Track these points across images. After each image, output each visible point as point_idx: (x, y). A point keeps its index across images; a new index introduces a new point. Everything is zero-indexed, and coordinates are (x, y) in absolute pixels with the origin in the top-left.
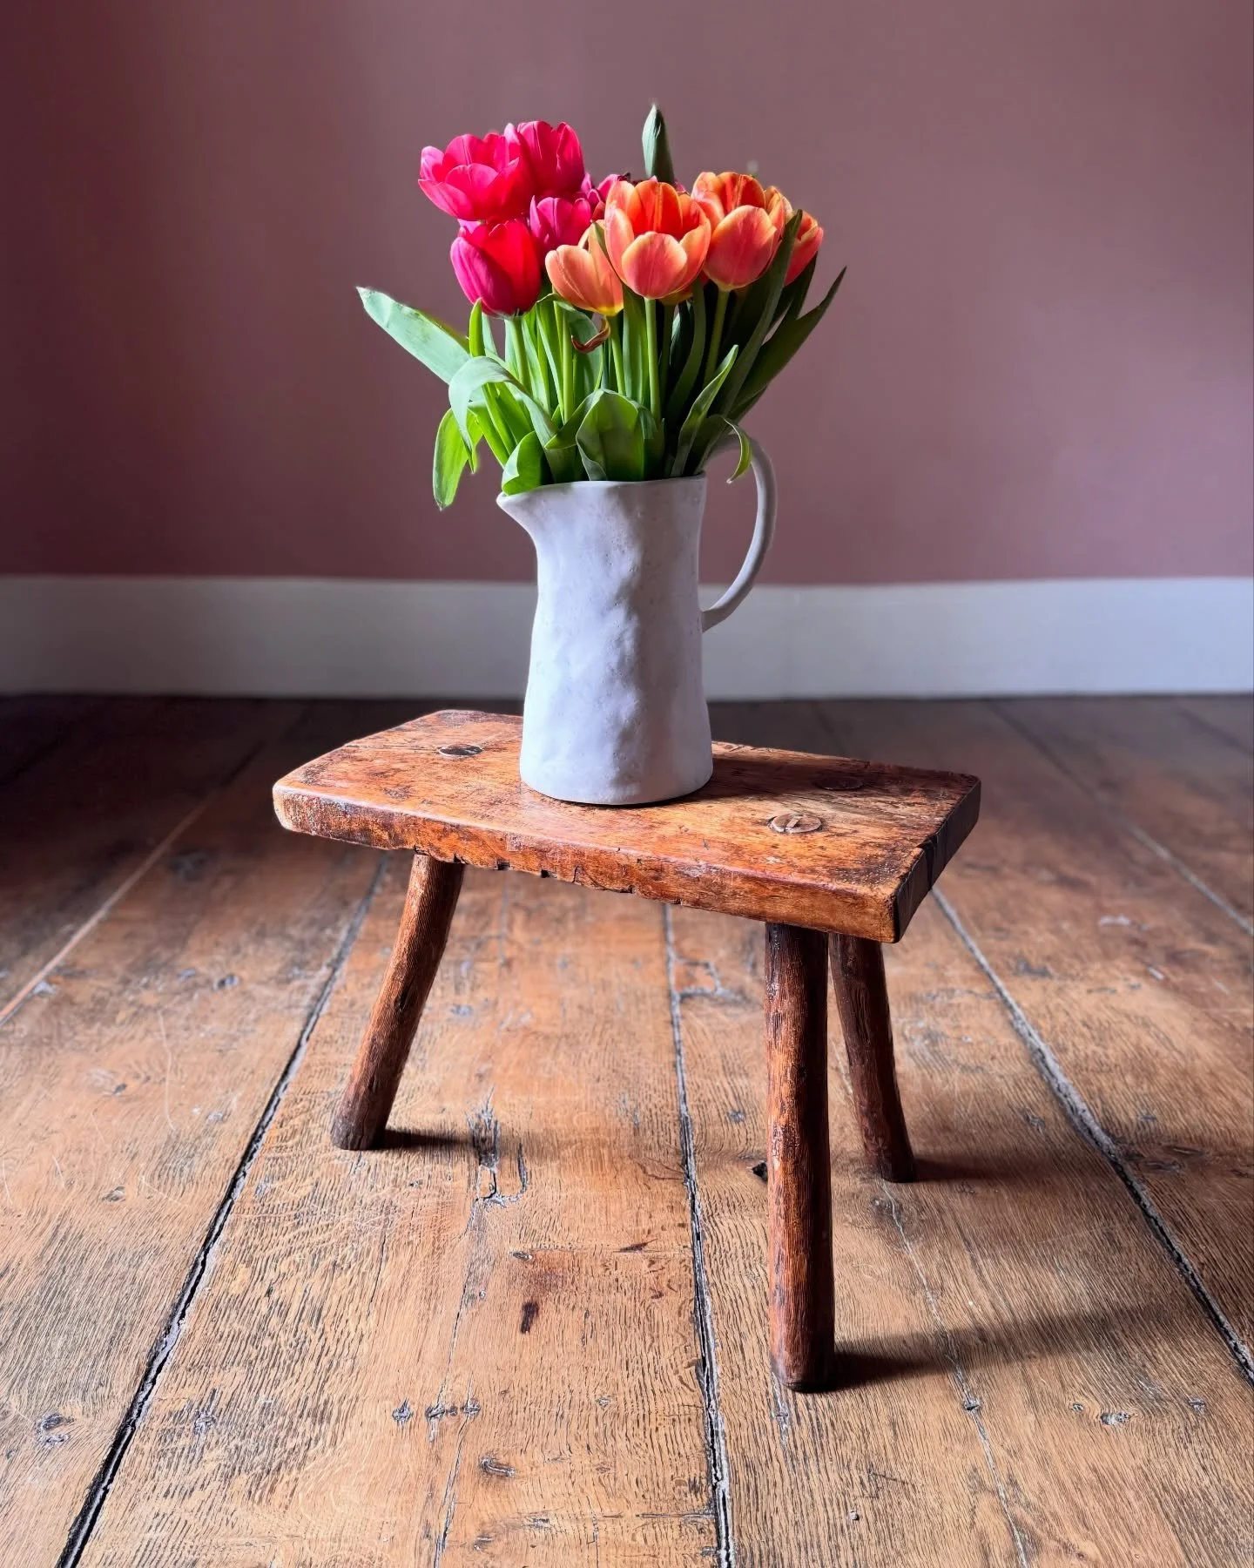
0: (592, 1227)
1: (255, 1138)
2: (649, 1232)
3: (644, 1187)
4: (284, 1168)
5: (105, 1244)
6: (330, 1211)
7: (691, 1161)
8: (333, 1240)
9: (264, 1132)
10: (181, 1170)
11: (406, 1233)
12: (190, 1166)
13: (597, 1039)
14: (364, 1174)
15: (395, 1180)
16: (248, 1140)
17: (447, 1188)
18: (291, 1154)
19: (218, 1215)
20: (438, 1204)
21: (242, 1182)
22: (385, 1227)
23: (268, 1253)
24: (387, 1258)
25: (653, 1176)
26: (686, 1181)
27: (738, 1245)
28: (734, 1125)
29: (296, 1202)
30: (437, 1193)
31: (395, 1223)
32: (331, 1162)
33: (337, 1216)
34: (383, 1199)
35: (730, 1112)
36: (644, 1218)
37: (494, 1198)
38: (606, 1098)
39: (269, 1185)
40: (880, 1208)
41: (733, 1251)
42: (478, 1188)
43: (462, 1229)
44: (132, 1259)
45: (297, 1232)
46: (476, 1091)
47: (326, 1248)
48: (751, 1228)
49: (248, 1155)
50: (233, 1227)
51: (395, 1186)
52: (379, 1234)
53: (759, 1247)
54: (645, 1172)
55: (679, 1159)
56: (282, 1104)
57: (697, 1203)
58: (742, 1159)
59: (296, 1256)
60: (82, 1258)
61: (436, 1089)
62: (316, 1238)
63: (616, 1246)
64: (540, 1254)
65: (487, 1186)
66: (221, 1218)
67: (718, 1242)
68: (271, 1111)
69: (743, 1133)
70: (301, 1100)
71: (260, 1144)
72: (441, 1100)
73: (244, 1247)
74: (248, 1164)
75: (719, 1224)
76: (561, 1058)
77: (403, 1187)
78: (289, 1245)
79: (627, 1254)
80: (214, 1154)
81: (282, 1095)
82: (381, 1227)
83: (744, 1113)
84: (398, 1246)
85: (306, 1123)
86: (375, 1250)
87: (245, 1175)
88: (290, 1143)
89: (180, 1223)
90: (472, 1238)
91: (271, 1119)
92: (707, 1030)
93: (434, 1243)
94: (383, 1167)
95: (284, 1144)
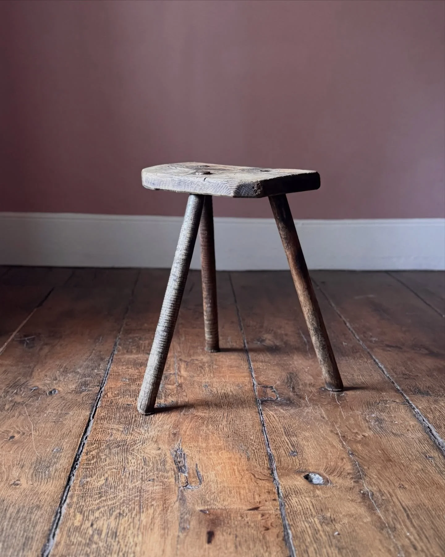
0: (234, 500)
1: (76, 460)
2: (260, 502)
3: (255, 484)
4: (91, 472)
5: (15, 504)
6: (114, 491)
7: (275, 472)
8: (118, 503)
9: (79, 457)
10: (45, 472)
11: (150, 500)
12: (48, 471)
13: (225, 419)
14: (128, 475)
15: (142, 478)
16: (73, 460)
17: (166, 482)
18: (93, 466)
19: (64, 492)
20: (163, 489)
21: (73, 478)
22: (140, 498)
23: (89, 508)
24: (143, 512)
25: (258, 478)
26: (274, 481)
27: (301, 508)
28: (293, 457)
29: (99, 487)
30: (161, 484)
31: (144, 497)
32: (112, 470)
33: (118, 493)
34: (137, 486)
35: (290, 451)
36: (257, 497)
37: (187, 487)
38: (233, 445)
39: (85, 479)
40: (364, 494)
41: (299, 511)
42: (180, 482)
43: (175, 499)
44: (28, 510)
45: (101, 500)
46: (174, 441)
47: (115, 507)
48: (305, 501)
49: (73, 468)
50: (72, 497)
51: (142, 481)
52: (138, 501)
53: (311, 510)
54: (255, 476)
55: (270, 472)
56: (86, 445)
57: (280, 491)
58: (299, 472)
59: (102, 509)
60: (6, 510)
61: (155, 440)
62: (110, 503)
63: (245, 508)
64: (212, 511)
65: (184, 481)
66: (66, 494)
67: (292, 507)
68: (81, 448)
69: (297, 461)
70: (94, 443)
71: (78, 463)
72: (158, 445)
73: (78, 506)
74: (75, 471)
75: (292, 500)
76: (210, 426)
77: (146, 482)
78: (98, 506)
79: (250, 511)
80: (58, 466)
81: (86, 442)
82: (138, 498)
83: (297, 453)
84: (147, 506)
85: (98, 453)
86: (137, 508)
87: (73, 475)
88: (92, 462)
89: (48, 495)
90: (180, 504)
91: (82, 451)
92: (275, 416)
93: (163, 505)
94: (136, 472)
95: (90, 462)
